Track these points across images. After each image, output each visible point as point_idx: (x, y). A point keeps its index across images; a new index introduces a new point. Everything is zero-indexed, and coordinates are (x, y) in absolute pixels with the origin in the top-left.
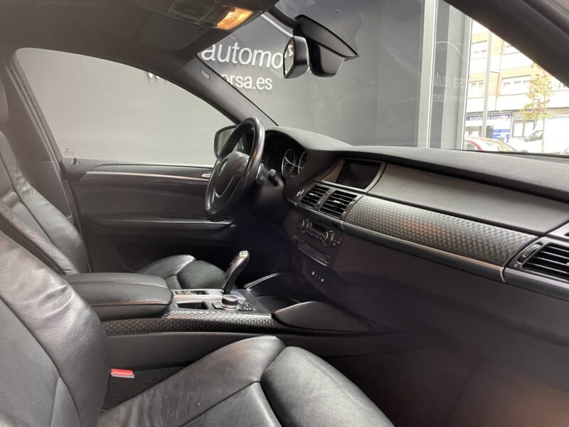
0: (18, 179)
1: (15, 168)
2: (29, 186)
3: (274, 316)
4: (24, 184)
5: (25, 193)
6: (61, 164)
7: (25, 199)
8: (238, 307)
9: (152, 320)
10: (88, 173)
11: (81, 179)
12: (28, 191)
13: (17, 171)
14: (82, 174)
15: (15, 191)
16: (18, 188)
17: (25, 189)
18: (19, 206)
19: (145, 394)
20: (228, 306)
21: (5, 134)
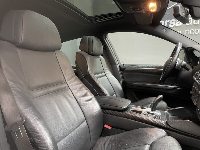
0: (106, 70)
1: (105, 67)
2: (109, 72)
3: (167, 123)
4: (108, 71)
5: (107, 74)
6: (120, 66)
7: (107, 75)
8: (154, 116)
9: (119, 113)
10: (127, 68)
11: (125, 70)
12: (108, 73)
13: (106, 68)
14: (125, 69)
15: (105, 73)
16: (105, 72)
17: (108, 72)
18: (105, 77)
19: (113, 136)
20: (150, 115)
21: (104, 58)
